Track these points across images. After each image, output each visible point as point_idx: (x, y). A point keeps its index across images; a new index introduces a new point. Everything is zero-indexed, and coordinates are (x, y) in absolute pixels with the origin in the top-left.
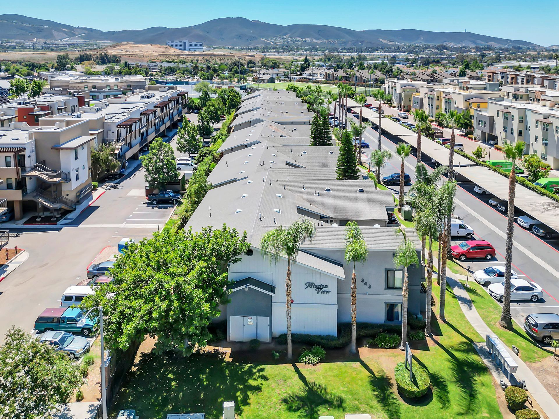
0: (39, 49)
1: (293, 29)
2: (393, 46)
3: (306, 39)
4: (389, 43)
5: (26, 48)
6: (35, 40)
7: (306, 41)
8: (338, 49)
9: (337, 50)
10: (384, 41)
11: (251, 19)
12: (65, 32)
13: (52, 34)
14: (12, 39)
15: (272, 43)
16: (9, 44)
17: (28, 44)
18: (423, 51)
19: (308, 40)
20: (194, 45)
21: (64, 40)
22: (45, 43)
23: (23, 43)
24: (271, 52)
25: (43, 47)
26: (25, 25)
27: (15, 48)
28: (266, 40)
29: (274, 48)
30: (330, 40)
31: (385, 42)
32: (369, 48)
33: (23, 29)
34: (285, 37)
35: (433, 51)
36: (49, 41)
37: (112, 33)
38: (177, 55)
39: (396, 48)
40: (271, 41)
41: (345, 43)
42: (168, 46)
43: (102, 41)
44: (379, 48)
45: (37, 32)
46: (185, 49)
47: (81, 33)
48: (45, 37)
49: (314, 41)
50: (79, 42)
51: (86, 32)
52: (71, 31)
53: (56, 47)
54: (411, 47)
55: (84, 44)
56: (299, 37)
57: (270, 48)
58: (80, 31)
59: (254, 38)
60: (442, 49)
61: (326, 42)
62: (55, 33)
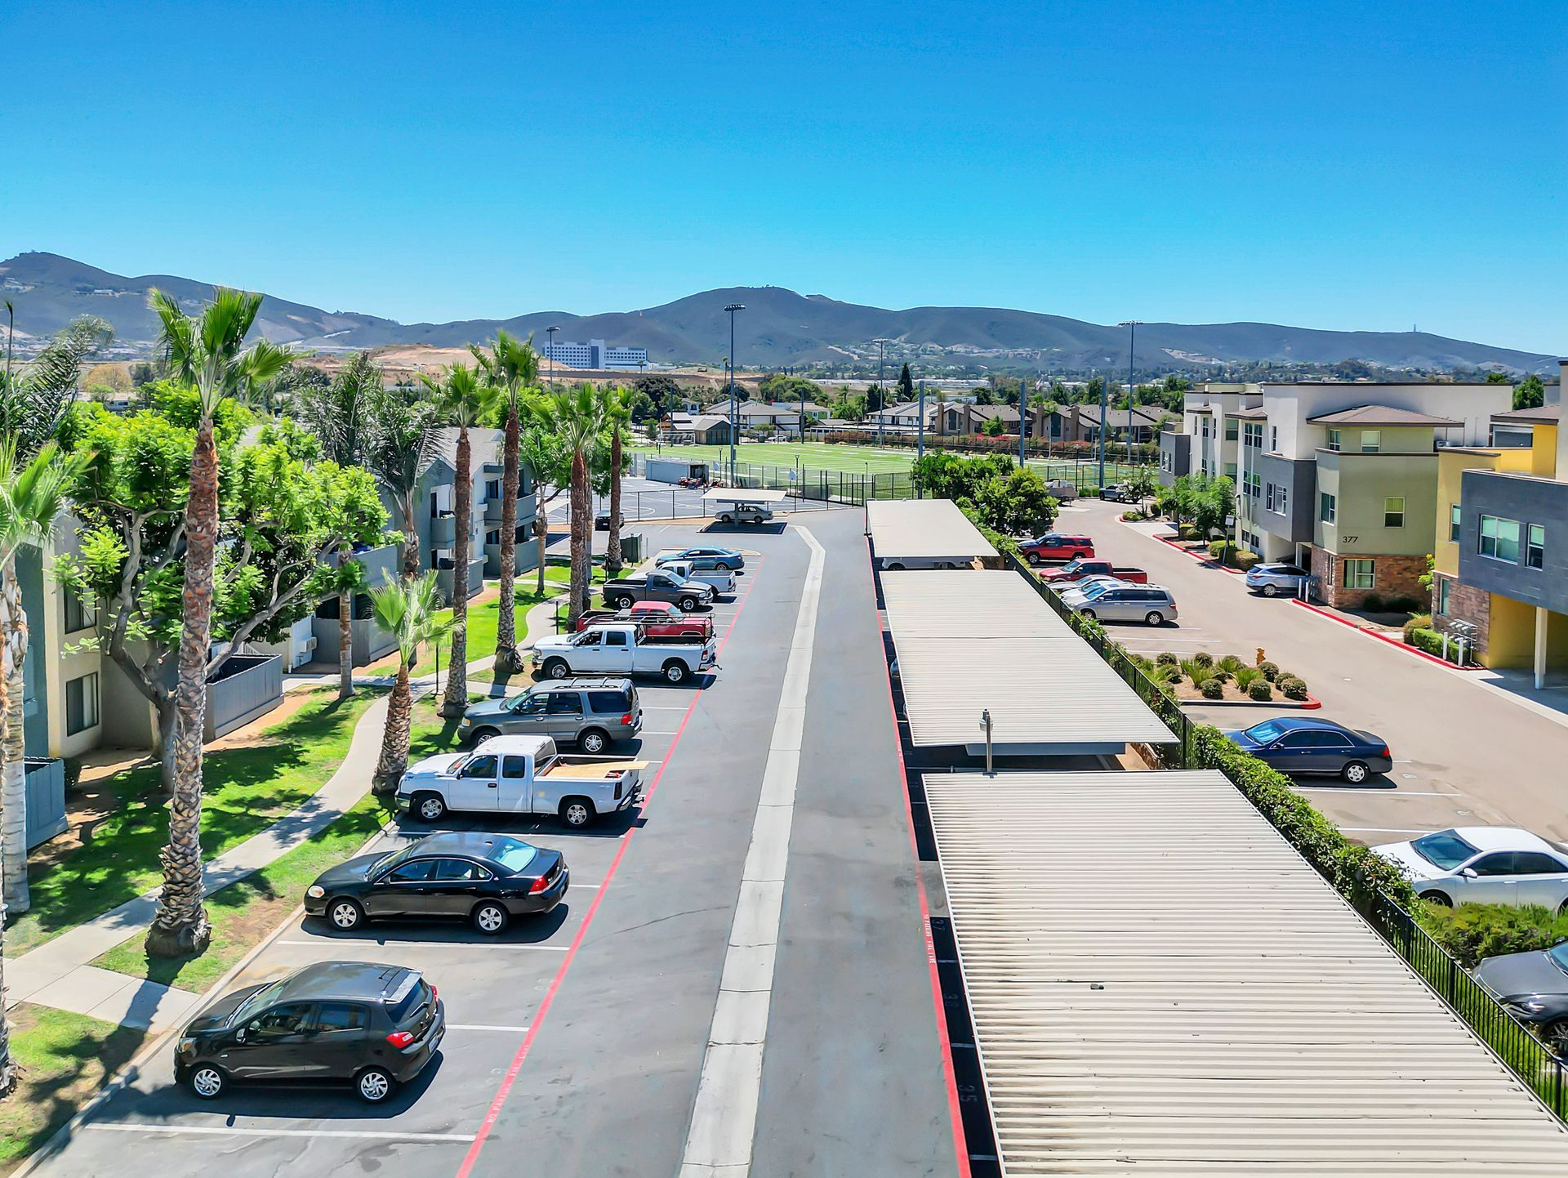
1: (918, 319)
2: (1204, 366)
3: (954, 348)
4: (1193, 360)
7: (951, 352)
8: (1043, 373)
10: (1177, 355)
11: (803, 293)
15: (855, 357)
18: (1294, 380)
19: (959, 348)
20: (622, 357)
21: (292, 344)
24: (843, 378)
28: (840, 350)
29: (856, 369)
30: (1020, 351)
31: (1181, 356)
32: (1135, 371)
34: (894, 341)
35: (1324, 378)
37: (426, 329)
39: (1215, 372)
40: (855, 353)
41: (1063, 357)
44: (1165, 371)
47: (341, 327)
49: (976, 351)
51: (356, 325)
52: (312, 320)
54: (1257, 370)
56: (935, 341)
58: (339, 324)
59: (808, 343)
60: (1352, 374)
61: (1011, 356)
62: (266, 327)
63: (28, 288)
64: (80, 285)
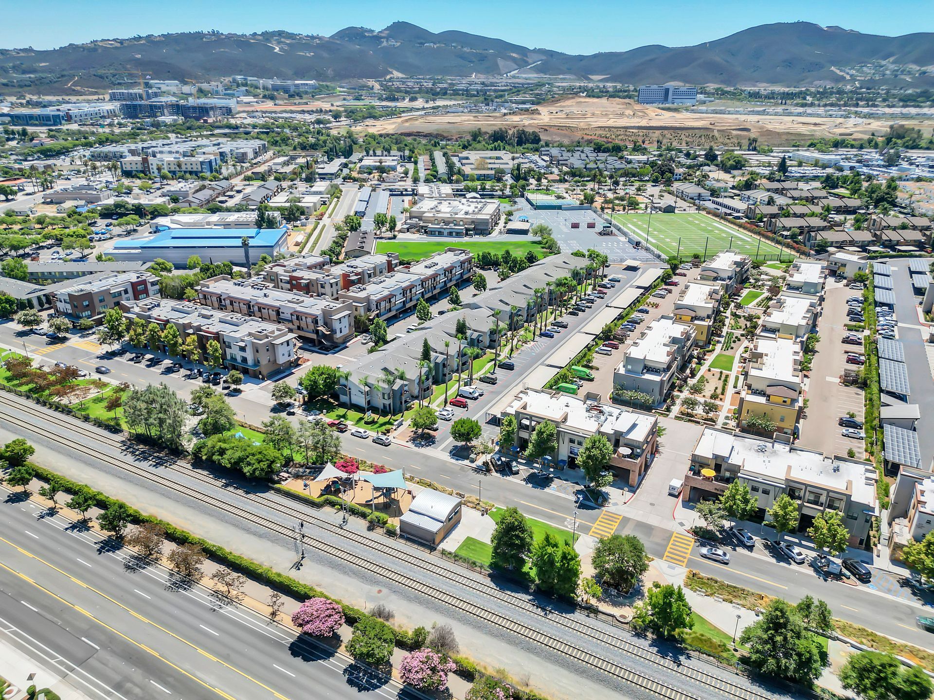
5: (459, 95)
6: (473, 77)
11: (824, 26)
12: (514, 60)
13: (496, 65)
14: (447, 75)
16: (441, 86)
17: (462, 86)
20: (683, 93)
22: (484, 83)
23: (457, 84)
26: (465, 49)
27: (445, 94)
33: (462, 57)
36: (489, 80)
37: (581, 58)
40: (848, 73)
43: (561, 76)
45: (479, 61)
47: (536, 60)
48: (486, 72)
51: (544, 58)
52: (522, 56)
53: (495, 91)
58: (535, 57)
62: (501, 62)
63: (398, 44)
64: (419, 41)
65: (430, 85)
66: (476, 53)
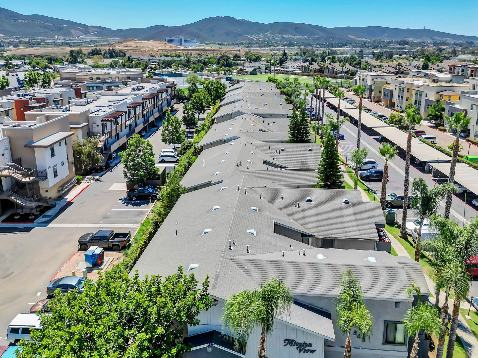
0: (60, 45)
1: (273, 26)
2: (360, 41)
3: (285, 36)
4: (356, 39)
5: (49, 44)
6: (56, 37)
7: (284, 37)
8: (312, 44)
9: (311, 46)
10: (352, 37)
11: (237, 18)
12: (80, 30)
13: (70, 32)
14: (38, 36)
15: (255, 39)
16: (35, 41)
17: (51, 41)
18: (387, 46)
19: (286, 36)
20: (189, 41)
21: (81, 37)
22: (64, 40)
23: (46, 40)
24: (254, 47)
25: (62, 43)
26: (47, 24)
27: (39, 44)
28: (250, 37)
29: (256, 43)
30: (305, 37)
31: (353, 38)
32: (339, 43)
33: (46, 27)
34: (266, 34)
35: (395, 45)
36: (67, 38)
37: (121, 31)
38: (174, 50)
39: (363, 43)
40: (255, 37)
41: (318, 39)
42: (166, 42)
43: (112, 38)
44: (348, 43)
45: (58, 30)
46: (181, 44)
47: (94, 31)
48: (64, 35)
49: (292, 37)
50: (93, 39)
51: (99, 30)
52: (86, 29)
53: (74, 43)
54: (376, 43)
55: (96, 40)
56: (279, 34)
57: (254, 44)
58: (93, 29)
59: (240, 35)
60: (403, 44)
61: (302, 38)
62: (73, 31)
64: (13, 18)
65: (27, 40)
66: (55, 26)
